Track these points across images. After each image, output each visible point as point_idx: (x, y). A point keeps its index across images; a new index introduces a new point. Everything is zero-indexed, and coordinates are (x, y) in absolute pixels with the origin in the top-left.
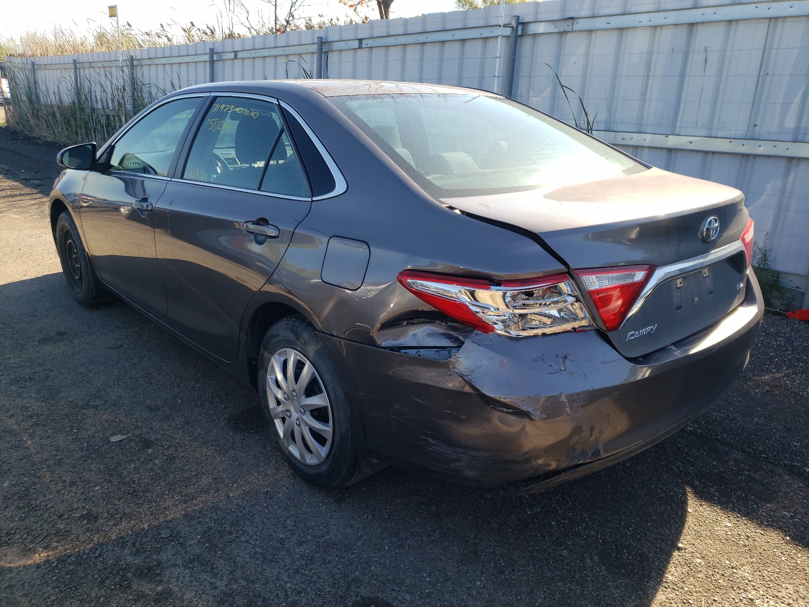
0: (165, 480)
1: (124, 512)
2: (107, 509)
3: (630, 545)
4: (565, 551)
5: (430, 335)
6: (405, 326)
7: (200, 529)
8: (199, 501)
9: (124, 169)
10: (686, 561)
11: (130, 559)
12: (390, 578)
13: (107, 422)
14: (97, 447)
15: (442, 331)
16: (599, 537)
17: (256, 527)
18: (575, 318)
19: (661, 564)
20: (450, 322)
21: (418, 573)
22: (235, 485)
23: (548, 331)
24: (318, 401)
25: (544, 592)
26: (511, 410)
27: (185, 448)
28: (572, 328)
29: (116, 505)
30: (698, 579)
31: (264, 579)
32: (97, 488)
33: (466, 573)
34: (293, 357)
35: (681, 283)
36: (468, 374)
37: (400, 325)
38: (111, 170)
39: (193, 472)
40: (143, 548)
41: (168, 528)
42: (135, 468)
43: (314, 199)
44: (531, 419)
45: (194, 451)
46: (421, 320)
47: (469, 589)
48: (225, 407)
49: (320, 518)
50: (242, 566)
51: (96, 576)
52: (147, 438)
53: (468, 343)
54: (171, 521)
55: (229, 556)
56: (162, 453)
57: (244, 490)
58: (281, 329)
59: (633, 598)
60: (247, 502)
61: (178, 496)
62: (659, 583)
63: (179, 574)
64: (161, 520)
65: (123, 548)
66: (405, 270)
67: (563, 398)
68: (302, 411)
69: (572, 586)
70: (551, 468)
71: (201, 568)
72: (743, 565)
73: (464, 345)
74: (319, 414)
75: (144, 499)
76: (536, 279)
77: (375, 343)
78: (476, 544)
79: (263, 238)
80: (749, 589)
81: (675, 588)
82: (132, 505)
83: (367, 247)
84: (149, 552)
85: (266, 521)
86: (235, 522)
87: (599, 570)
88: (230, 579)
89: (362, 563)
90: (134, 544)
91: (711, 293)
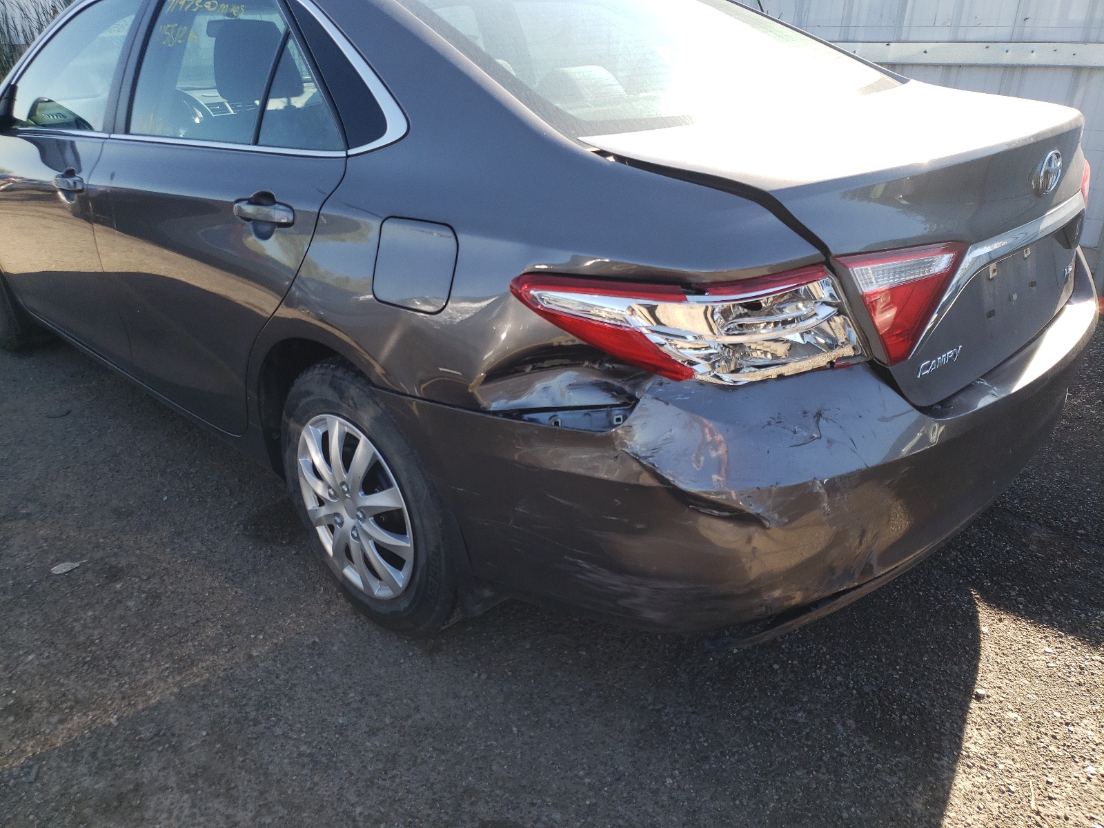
0: (144, 635)
1: (76, 697)
2: (47, 694)
3: (901, 696)
4: (800, 715)
5: (572, 387)
6: (529, 373)
7: (205, 717)
8: (203, 667)
9: (37, 124)
10: (993, 717)
11: (87, 782)
12: (524, 782)
13: (46, 541)
14: (30, 586)
15: (593, 378)
16: (851, 685)
17: (300, 708)
18: (832, 345)
19: (955, 726)
20: (607, 362)
21: (570, 769)
22: (261, 637)
23: (787, 370)
24: (385, 500)
25: (778, 789)
26: (727, 514)
27: (177, 577)
28: (828, 363)
29: (63, 685)
30: (1017, 748)
31: (317, 801)
32: (30, 657)
33: (648, 765)
34: (337, 428)
35: (994, 270)
36: (648, 454)
37: (519, 372)
38: (14, 127)
39: (190, 619)
40: (110, 760)
41: (152, 720)
42: (95, 618)
43: (351, 152)
44: (764, 527)
45: (191, 580)
46: (557, 362)
47: (656, 792)
48: (239, 503)
49: (403, 684)
50: (279, 781)
51: (31, 817)
52: (114, 563)
53: (646, 403)
54: (156, 708)
55: (255, 764)
56: (139, 589)
57: (276, 644)
58: (313, 381)
59: (920, 788)
60: (282, 665)
61: (166, 663)
62: (956, 759)
63: (172, 804)
64: (140, 707)
65: (76, 761)
66: (523, 274)
67: (818, 488)
68: (361, 516)
69: (820, 775)
70: (793, 602)
71: (209, 790)
72: (1082, 718)
73: (639, 405)
74: (389, 521)
75: (110, 672)
76: (769, 278)
77: (479, 405)
78: (658, 711)
79: (267, 228)
80: (1098, 757)
81: (983, 765)
82: (89, 684)
83: (451, 234)
84: (119, 766)
85: (314, 695)
86: (264, 702)
87: (858, 744)
88: (260, 806)
89: (477, 759)
90: (93, 755)
91: (1033, 284)
